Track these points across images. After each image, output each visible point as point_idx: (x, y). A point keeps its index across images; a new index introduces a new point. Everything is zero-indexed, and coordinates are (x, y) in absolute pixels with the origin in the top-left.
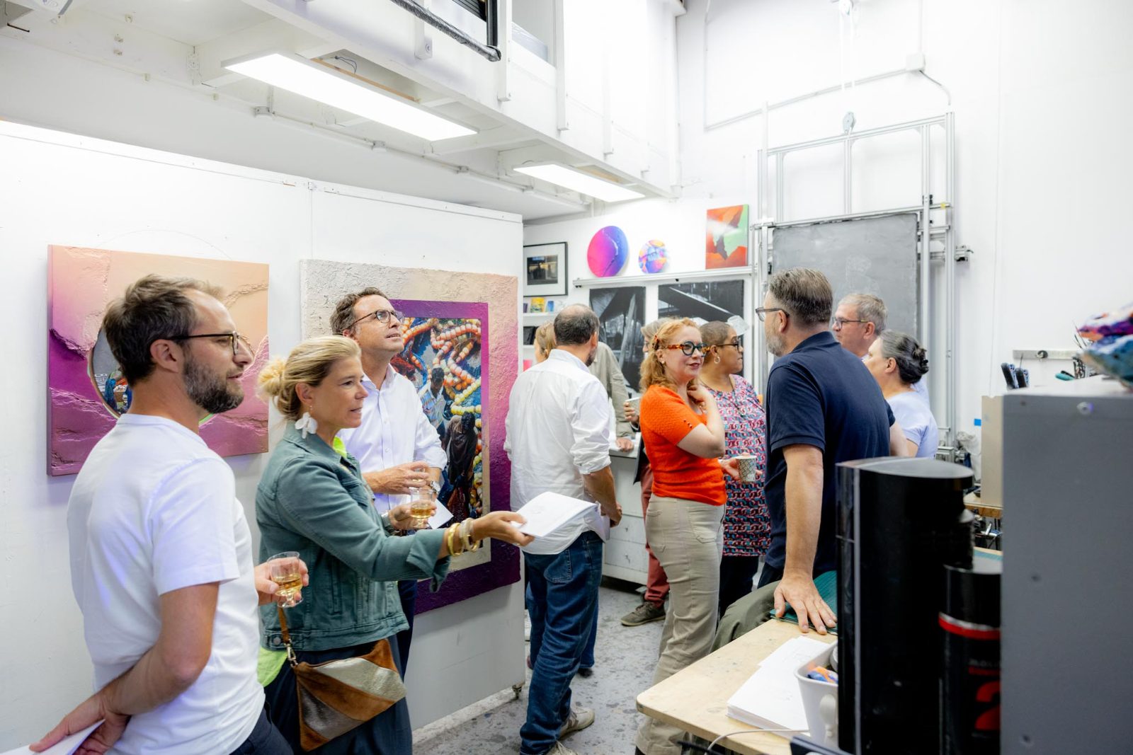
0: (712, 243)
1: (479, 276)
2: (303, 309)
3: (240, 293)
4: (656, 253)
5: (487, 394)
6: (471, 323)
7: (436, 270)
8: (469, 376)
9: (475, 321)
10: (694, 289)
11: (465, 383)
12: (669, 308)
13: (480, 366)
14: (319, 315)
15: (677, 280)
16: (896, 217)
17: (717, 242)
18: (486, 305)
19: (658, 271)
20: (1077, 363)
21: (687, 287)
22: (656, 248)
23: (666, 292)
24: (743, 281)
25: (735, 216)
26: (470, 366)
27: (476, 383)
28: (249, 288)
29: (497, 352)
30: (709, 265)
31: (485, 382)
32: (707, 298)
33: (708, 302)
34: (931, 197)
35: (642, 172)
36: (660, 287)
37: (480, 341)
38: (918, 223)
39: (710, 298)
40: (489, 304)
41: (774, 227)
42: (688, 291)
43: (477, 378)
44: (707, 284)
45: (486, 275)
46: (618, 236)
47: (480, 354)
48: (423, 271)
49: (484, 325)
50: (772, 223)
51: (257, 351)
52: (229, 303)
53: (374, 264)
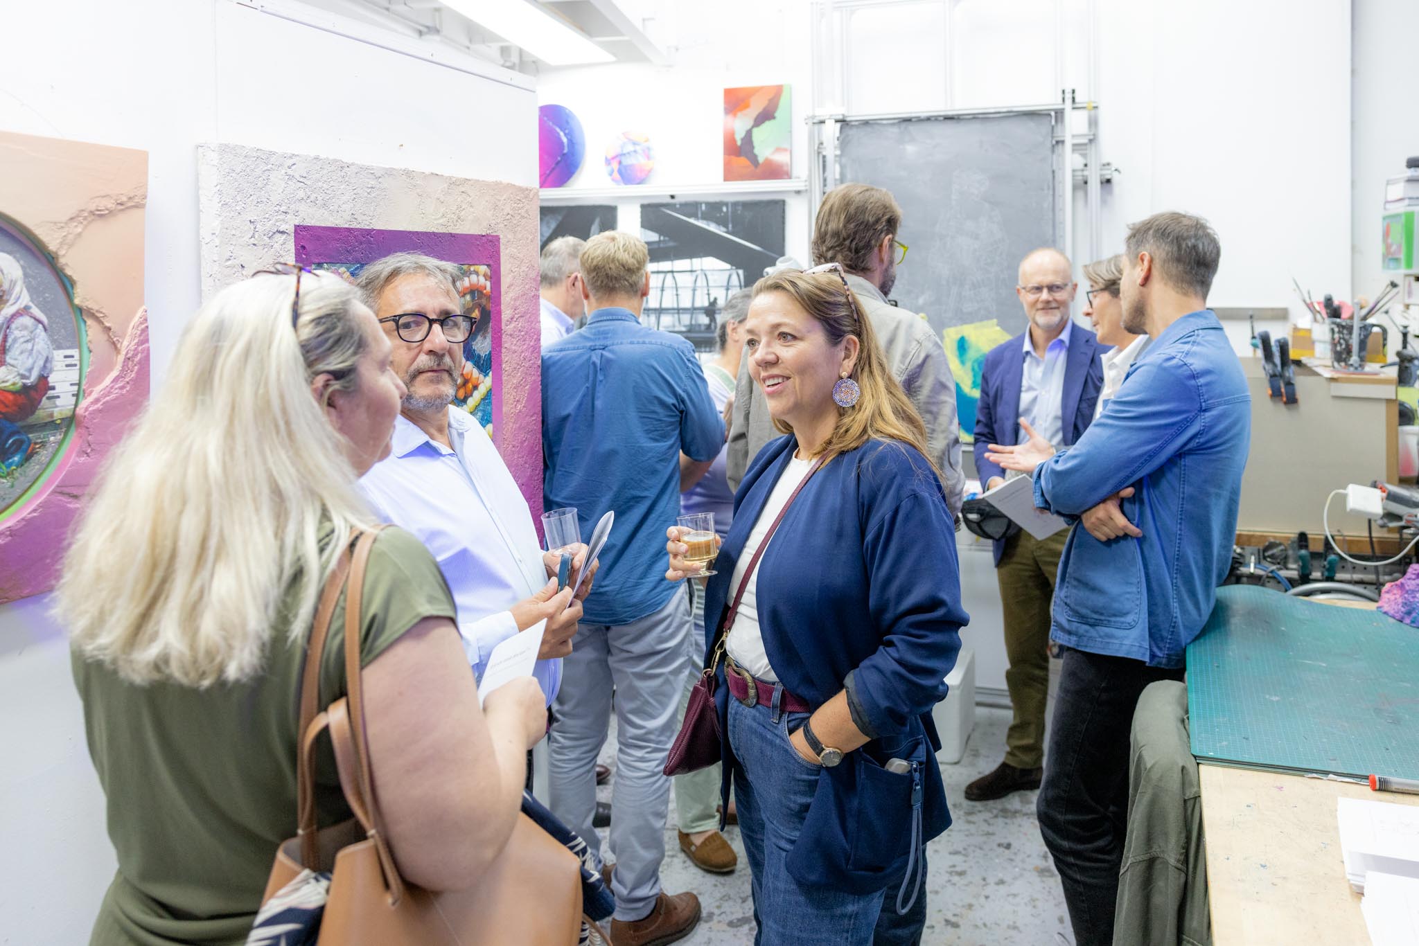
0: (734, 141)
1: (487, 185)
2: (204, 247)
3: (92, 213)
4: (635, 151)
5: (500, 401)
6: (477, 273)
7: (427, 172)
8: (476, 372)
9: (483, 269)
10: (702, 213)
11: (470, 386)
12: (660, 241)
13: (490, 353)
14: (237, 262)
15: (672, 197)
16: (1025, 118)
17: (742, 139)
18: (497, 238)
19: (641, 182)
20: (1336, 330)
21: (691, 208)
22: (635, 144)
23: (653, 214)
24: (783, 202)
25: (770, 100)
26: (477, 352)
27: (486, 383)
28: (110, 204)
29: (512, 325)
30: (729, 176)
31: (497, 381)
32: (726, 226)
33: (726, 232)
34: (1073, 92)
35: (644, 20)
36: (643, 206)
37: (489, 306)
38: (1053, 127)
39: (730, 226)
40: (501, 237)
41: (843, 122)
42: (695, 216)
43: (486, 375)
44: (726, 204)
45: (497, 184)
46: (567, 122)
47: (490, 330)
48: (408, 174)
49: (495, 277)
50: (843, 115)
51: (125, 343)
52: (71, 237)
53: (331, 158)
